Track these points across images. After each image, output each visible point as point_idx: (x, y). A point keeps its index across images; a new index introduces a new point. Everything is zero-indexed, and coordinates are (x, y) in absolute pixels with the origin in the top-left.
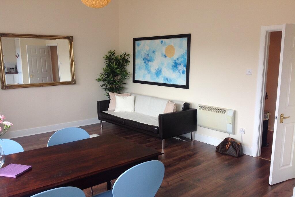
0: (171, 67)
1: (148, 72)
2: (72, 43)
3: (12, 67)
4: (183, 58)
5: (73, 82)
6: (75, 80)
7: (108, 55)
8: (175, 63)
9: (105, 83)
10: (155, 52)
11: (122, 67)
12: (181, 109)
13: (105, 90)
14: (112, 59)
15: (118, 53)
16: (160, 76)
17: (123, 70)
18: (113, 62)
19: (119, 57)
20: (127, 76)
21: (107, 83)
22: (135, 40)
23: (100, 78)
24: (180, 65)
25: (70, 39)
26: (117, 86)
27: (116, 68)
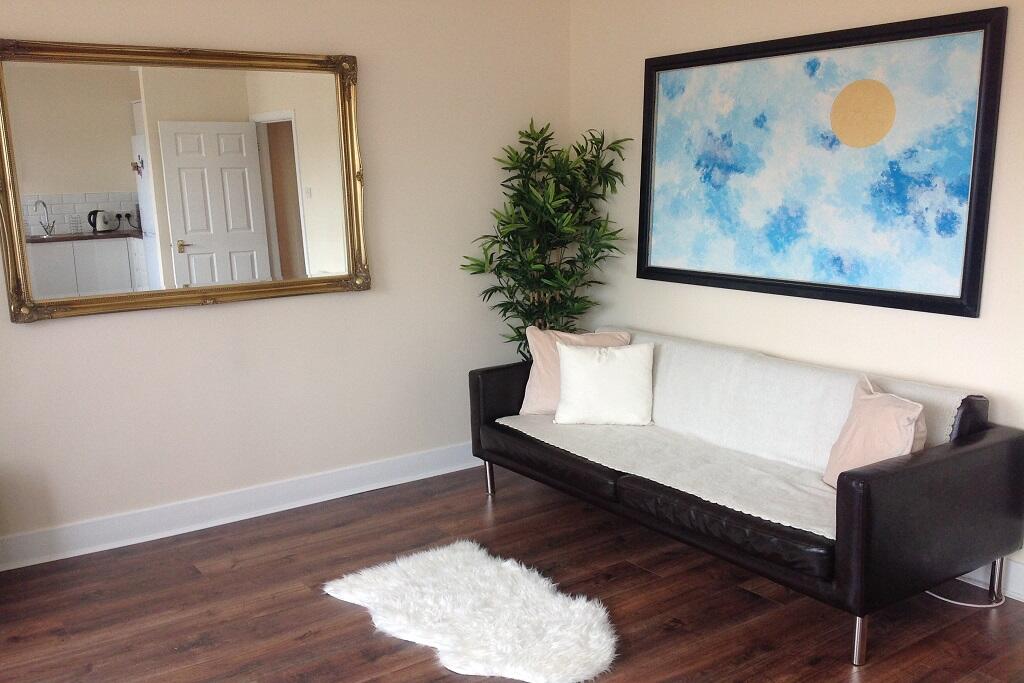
0: (865, 197)
1: (722, 227)
2: (352, 88)
3: (123, 211)
4: (946, 150)
5: (358, 279)
6: (367, 270)
7: (521, 149)
8: (895, 173)
9: (507, 280)
10: (768, 124)
11: (585, 204)
12: (946, 432)
13: (504, 315)
14: (538, 167)
15: (568, 138)
16: (797, 248)
17: (589, 216)
18: (544, 183)
19: (573, 156)
20: (610, 247)
21: (512, 282)
22: (655, 66)
23: (481, 257)
24: (928, 184)
25: (343, 68)
26: (561, 295)
27: (560, 210)
